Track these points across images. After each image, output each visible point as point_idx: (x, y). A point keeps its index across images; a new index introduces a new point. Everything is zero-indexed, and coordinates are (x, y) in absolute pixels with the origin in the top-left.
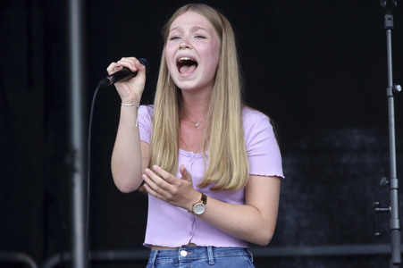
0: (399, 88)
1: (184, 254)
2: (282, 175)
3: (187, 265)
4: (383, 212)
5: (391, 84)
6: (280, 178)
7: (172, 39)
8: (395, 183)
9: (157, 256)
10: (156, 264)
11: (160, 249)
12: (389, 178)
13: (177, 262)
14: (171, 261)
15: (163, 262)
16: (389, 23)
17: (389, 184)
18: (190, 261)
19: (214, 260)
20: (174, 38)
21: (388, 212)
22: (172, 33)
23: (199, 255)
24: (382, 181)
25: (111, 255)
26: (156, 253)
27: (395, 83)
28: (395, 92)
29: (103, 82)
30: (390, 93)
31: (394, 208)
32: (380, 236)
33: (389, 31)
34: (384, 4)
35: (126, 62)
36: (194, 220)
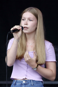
1: (24, 82)
2: (55, 61)
3: (25, 85)
6: (56, 62)
9: (16, 82)
10: (15, 84)
13: (22, 84)
14: (20, 84)
15: (18, 84)
18: (26, 84)
19: (33, 84)
22: (23, 18)
23: (29, 83)
26: (16, 81)
29: (9, 32)
35: (16, 27)
36: (27, 71)
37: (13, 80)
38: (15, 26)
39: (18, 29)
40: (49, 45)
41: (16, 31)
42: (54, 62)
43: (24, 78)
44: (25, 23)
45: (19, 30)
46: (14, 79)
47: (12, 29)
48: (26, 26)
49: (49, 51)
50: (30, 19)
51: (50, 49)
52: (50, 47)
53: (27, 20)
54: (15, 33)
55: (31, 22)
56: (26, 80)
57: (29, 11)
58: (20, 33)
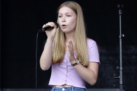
0: (123, 35)
4: (117, 78)
5: (120, 34)
8: (121, 68)
9: (54, 89)
12: (119, 66)
16: (120, 13)
17: (119, 69)
20: (60, 17)
21: (119, 78)
22: (59, 15)
23: (69, 90)
24: (117, 68)
27: (122, 34)
28: (122, 37)
29: (40, 30)
30: (120, 37)
31: (121, 77)
32: (116, 86)
33: (120, 16)
34: (119, 6)
36: (67, 76)
37: (51, 87)
38: (49, 23)
39: (52, 26)
41: (49, 28)
43: (64, 84)
44: (63, 20)
48: (64, 23)
53: (64, 16)
57: (66, 6)
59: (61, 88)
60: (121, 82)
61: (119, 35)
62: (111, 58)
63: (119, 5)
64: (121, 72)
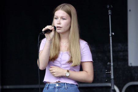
0: (113, 34)
1: (57, 85)
4: (108, 73)
7: (55, 18)
8: (112, 64)
9: (48, 85)
10: (48, 88)
11: (50, 83)
12: (110, 62)
13: (55, 88)
14: (53, 87)
15: (50, 87)
16: (110, 13)
17: (110, 64)
18: (59, 88)
19: (67, 88)
20: (56, 18)
21: (110, 73)
23: (62, 86)
24: (108, 63)
25: (8, 87)
26: (48, 84)
27: (112, 32)
28: (112, 35)
29: (41, 33)
30: (110, 35)
31: (112, 72)
32: (107, 81)
33: (110, 16)
34: (108, 7)
35: (48, 27)
39: (51, 29)
40: (84, 45)
41: (48, 31)
42: (91, 61)
44: (58, 23)
45: (51, 31)
46: (46, 82)
47: (43, 30)
48: (59, 25)
49: (84, 51)
50: (63, 18)
51: (85, 48)
52: (85, 46)
54: (47, 33)
55: (65, 21)
56: (59, 83)
58: (52, 33)
59: (55, 84)
60: (112, 77)
61: (110, 33)
62: (100, 55)
63: (108, 5)
64: (112, 67)
